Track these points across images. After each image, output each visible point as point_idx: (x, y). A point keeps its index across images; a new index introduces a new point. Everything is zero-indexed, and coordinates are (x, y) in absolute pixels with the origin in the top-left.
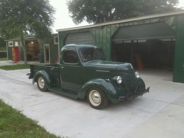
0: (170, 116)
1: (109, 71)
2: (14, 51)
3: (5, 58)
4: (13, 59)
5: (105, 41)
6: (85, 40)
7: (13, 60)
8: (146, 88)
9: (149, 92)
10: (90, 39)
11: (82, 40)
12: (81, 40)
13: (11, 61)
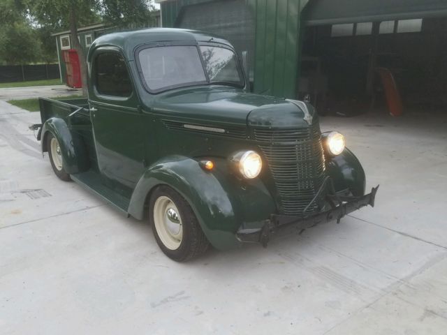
0: (430, 313)
1: (223, 131)
2: (68, 61)
3: (57, 81)
4: (70, 83)
5: (282, 25)
6: (228, 24)
7: (69, 85)
8: (368, 191)
9: (373, 205)
10: (243, 22)
11: (222, 25)
12: (217, 25)
13: (65, 87)
